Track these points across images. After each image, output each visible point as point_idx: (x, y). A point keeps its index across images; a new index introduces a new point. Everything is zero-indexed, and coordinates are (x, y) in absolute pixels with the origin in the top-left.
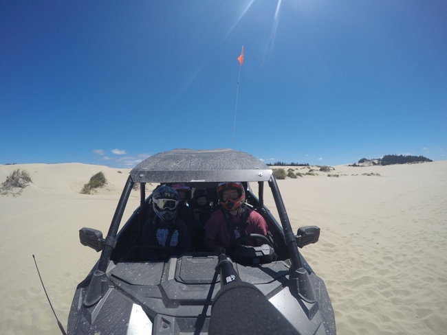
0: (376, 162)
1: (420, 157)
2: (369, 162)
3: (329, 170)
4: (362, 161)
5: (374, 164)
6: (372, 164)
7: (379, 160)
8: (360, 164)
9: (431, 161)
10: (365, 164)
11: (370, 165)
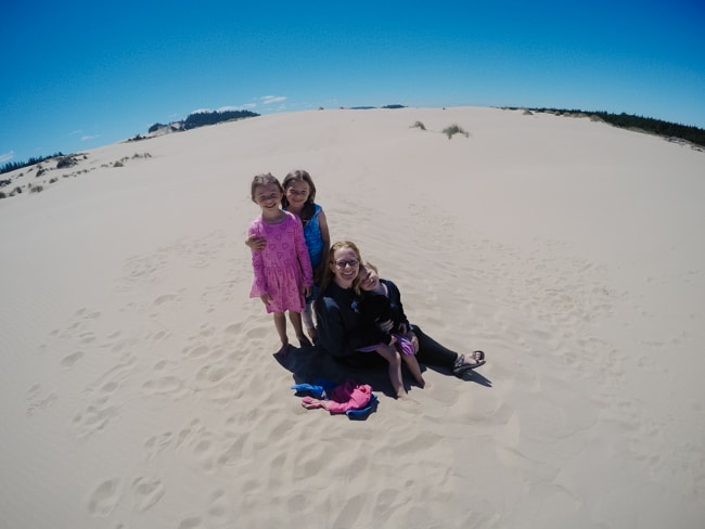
0: (177, 126)
1: (243, 112)
2: (165, 129)
3: (75, 162)
4: (154, 128)
5: (174, 129)
6: (170, 130)
7: (181, 123)
8: (152, 134)
9: (256, 115)
10: (159, 131)
11: (167, 133)
